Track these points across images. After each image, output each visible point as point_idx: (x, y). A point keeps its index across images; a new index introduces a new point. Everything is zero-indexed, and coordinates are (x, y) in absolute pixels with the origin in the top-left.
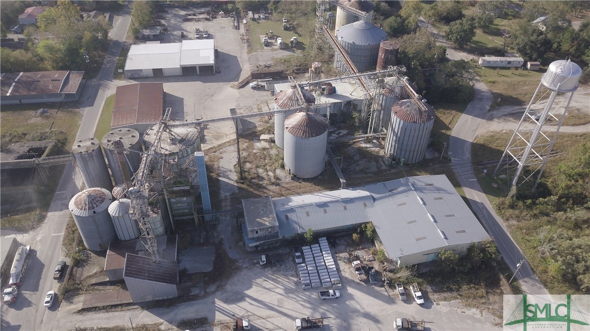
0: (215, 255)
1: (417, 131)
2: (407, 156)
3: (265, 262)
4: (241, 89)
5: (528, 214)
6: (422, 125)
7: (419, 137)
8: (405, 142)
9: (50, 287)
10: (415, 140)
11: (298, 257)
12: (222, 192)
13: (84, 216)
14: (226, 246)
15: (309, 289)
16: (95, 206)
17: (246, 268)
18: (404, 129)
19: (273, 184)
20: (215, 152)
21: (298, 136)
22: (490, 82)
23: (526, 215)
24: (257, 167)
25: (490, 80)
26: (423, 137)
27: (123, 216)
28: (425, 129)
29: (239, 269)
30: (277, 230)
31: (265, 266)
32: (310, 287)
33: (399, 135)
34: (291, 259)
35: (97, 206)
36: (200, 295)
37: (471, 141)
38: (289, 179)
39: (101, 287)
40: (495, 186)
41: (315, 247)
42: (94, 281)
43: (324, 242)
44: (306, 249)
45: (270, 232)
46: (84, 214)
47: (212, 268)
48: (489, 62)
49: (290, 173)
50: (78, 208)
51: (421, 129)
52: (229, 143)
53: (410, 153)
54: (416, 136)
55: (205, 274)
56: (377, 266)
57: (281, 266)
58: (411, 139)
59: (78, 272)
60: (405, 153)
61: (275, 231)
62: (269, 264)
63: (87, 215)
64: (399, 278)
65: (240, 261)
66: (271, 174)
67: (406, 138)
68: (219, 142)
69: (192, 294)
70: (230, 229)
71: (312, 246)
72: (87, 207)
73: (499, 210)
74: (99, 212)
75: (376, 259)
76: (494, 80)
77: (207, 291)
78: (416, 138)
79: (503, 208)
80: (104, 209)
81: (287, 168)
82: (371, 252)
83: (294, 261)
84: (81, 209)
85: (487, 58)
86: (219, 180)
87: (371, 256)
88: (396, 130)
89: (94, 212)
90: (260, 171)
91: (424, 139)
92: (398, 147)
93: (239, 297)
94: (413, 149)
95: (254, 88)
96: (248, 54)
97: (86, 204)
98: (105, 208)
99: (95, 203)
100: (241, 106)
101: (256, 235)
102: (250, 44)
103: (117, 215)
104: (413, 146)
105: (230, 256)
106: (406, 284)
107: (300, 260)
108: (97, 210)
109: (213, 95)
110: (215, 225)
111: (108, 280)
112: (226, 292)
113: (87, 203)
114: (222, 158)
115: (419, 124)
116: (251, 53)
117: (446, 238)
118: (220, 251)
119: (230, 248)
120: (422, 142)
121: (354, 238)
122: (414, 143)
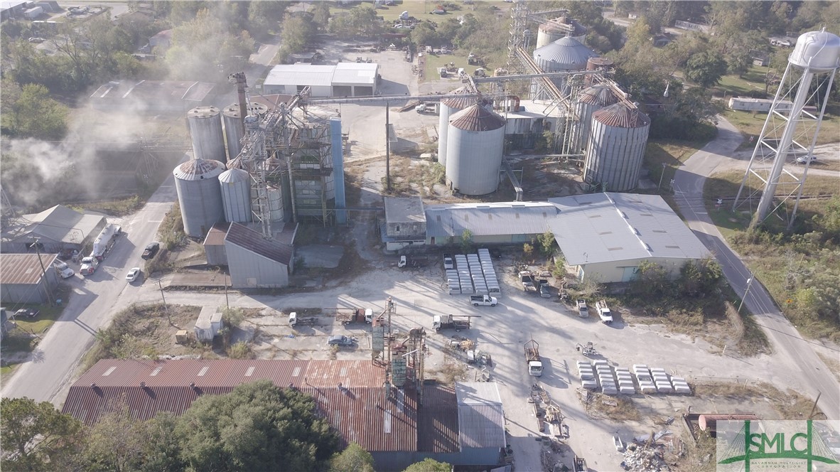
0: (342, 255)
1: (624, 140)
2: (611, 179)
3: (404, 264)
4: (404, 113)
5: (777, 249)
6: (631, 130)
7: (628, 150)
8: (609, 157)
9: (136, 265)
10: (622, 153)
11: (448, 262)
12: (363, 201)
13: (189, 179)
14: (359, 248)
15: (458, 294)
16: (203, 171)
17: (381, 269)
18: (607, 138)
19: (428, 198)
20: (360, 165)
21: (464, 128)
22: (743, 124)
23: (774, 250)
24: (411, 181)
25: (741, 121)
26: (633, 150)
27: (234, 183)
28: (635, 138)
29: (372, 269)
30: (425, 229)
31: (404, 268)
32: (459, 291)
33: (600, 145)
34: (439, 265)
35: (206, 172)
36: (316, 288)
37: (706, 176)
38: (449, 194)
39: (196, 271)
40: (734, 220)
41: (473, 258)
42: (189, 264)
43: (485, 254)
44: (460, 258)
45: (415, 231)
46: (191, 177)
47: (337, 266)
48: (743, 104)
49: (451, 189)
50: (184, 172)
51: (630, 139)
52: (380, 159)
53: (615, 174)
54: (623, 147)
55: (327, 270)
56: (552, 282)
57: (425, 271)
58: (616, 152)
59: (172, 256)
60: (609, 174)
61: (422, 231)
62: (409, 266)
63: (193, 179)
64: (582, 295)
65: (374, 262)
66: (427, 189)
67: (610, 151)
68: (367, 157)
69: (307, 286)
70: (366, 233)
71: (468, 255)
72: (194, 171)
73: (736, 243)
74: (208, 177)
75: (553, 275)
76: (748, 122)
77: (326, 285)
78: (623, 151)
79: (741, 243)
80: (214, 176)
81: (448, 182)
82: (546, 268)
83: (442, 267)
84: (187, 173)
85: (740, 99)
86: (361, 190)
87: (547, 272)
88: (597, 140)
89: (202, 177)
90: (414, 185)
91: (634, 154)
92: (599, 166)
93: (365, 294)
94: (619, 168)
95: (420, 112)
96: (419, 83)
97: (193, 168)
98: (216, 175)
99: (204, 168)
100: (401, 127)
101: (397, 233)
102: (422, 75)
103: (228, 181)
104: (619, 164)
105: (362, 256)
106: (591, 302)
107: (451, 266)
108: (206, 175)
109: (367, 117)
110: (348, 228)
111: (206, 263)
112: (350, 288)
113: (195, 167)
114: (368, 171)
115: (627, 130)
116: (423, 82)
117: (650, 249)
118: (349, 251)
119: (363, 250)
120: (631, 158)
121: (525, 250)
122: (621, 158)
